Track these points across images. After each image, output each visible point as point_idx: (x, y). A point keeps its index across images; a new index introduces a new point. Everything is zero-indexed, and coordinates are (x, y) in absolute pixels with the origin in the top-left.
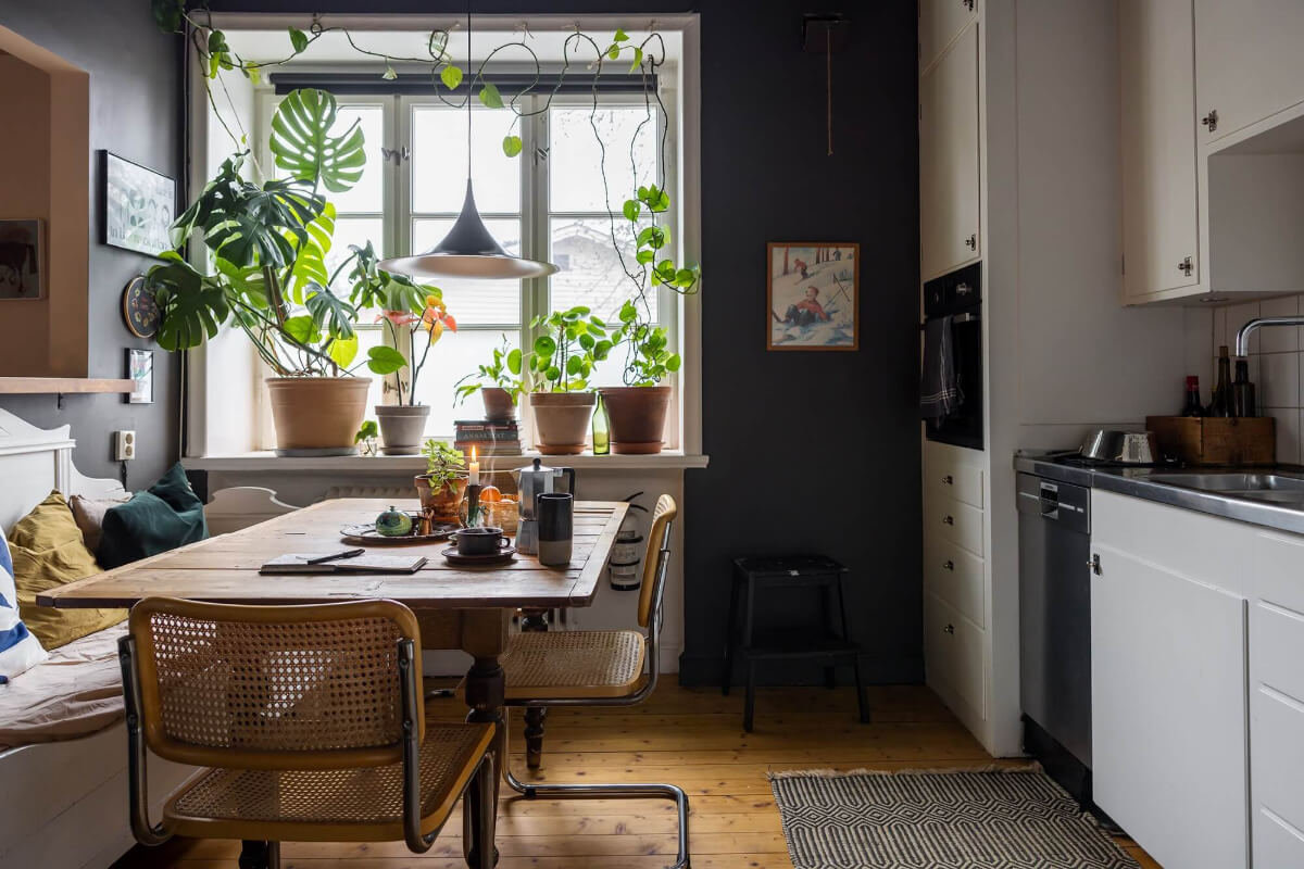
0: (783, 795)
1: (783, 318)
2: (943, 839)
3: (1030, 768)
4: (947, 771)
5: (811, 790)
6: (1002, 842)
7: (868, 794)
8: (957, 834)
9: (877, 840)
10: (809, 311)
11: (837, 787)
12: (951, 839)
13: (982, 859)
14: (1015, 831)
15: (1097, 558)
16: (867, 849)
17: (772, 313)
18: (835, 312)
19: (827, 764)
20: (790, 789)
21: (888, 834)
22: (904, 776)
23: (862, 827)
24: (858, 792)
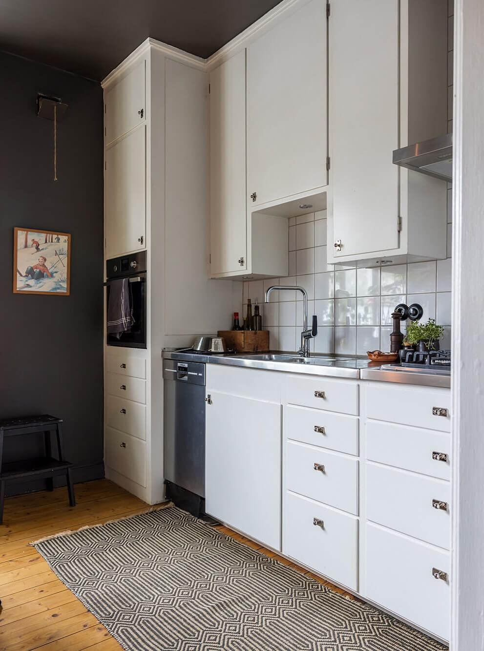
0: (45, 551)
1: (24, 274)
2: (139, 549)
3: (169, 505)
4: (131, 517)
5: (60, 544)
6: (166, 542)
7: (93, 538)
8: (145, 544)
9: (106, 559)
10: (40, 271)
11: (75, 539)
12: (142, 547)
13: (160, 552)
14: (170, 535)
15: (209, 396)
16: (102, 564)
17: (17, 271)
18: (56, 272)
19: (66, 529)
20: (47, 547)
21: (110, 553)
22: (109, 524)
23: (95, 554)
24: (87, 538)
